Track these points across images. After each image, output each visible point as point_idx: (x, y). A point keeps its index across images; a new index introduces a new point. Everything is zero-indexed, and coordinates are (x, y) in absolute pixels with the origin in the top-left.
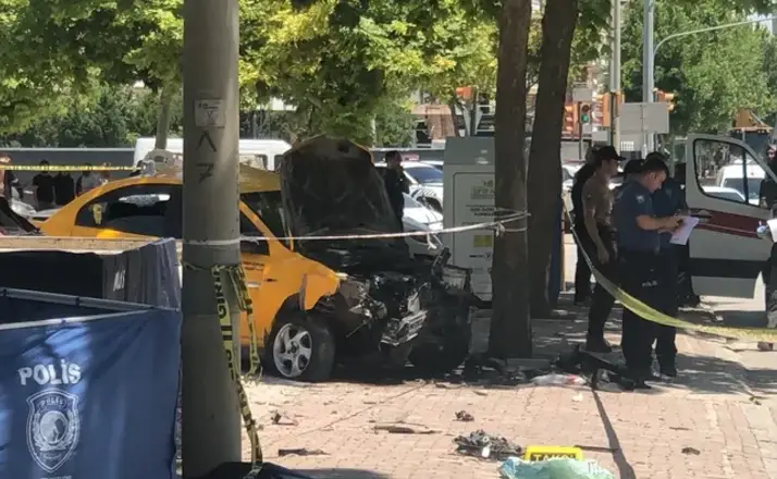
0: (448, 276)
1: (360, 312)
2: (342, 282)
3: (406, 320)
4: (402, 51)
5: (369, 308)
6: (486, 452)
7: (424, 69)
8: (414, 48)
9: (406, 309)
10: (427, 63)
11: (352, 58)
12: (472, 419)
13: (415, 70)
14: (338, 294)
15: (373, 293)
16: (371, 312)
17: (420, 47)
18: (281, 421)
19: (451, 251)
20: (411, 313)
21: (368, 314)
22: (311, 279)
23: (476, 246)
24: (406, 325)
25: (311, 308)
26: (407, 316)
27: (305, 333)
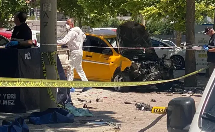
0: (165, 62)
1: (138, 72)
2: (132, 63)
3: (150, 74)
4: (199, 4)
5: (140, 71)
6: (143, 108)
7: (205, 9)
8: (203, 3)
9: (151, 71)
10: (207, 7)
11: (185, 6)
12: (155, 101)
13: (203, 9)
14: (131, 67)
15: (142, 66)
16: (141, 72)
17: (205, 2)
18: (99, 101)
19: (167, 55)
20: (152, 73)
21: (140, 72)
22: (123, 62)
23: (199, 57)
24: (150, 76)
25: (123, 71)
26: (151, 73)
27: (122, 78)
